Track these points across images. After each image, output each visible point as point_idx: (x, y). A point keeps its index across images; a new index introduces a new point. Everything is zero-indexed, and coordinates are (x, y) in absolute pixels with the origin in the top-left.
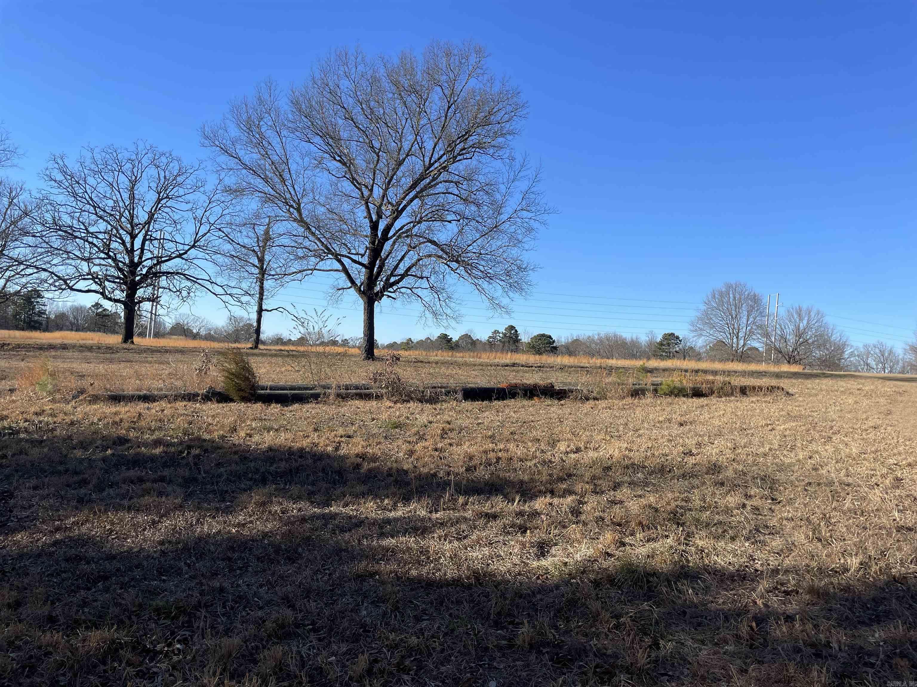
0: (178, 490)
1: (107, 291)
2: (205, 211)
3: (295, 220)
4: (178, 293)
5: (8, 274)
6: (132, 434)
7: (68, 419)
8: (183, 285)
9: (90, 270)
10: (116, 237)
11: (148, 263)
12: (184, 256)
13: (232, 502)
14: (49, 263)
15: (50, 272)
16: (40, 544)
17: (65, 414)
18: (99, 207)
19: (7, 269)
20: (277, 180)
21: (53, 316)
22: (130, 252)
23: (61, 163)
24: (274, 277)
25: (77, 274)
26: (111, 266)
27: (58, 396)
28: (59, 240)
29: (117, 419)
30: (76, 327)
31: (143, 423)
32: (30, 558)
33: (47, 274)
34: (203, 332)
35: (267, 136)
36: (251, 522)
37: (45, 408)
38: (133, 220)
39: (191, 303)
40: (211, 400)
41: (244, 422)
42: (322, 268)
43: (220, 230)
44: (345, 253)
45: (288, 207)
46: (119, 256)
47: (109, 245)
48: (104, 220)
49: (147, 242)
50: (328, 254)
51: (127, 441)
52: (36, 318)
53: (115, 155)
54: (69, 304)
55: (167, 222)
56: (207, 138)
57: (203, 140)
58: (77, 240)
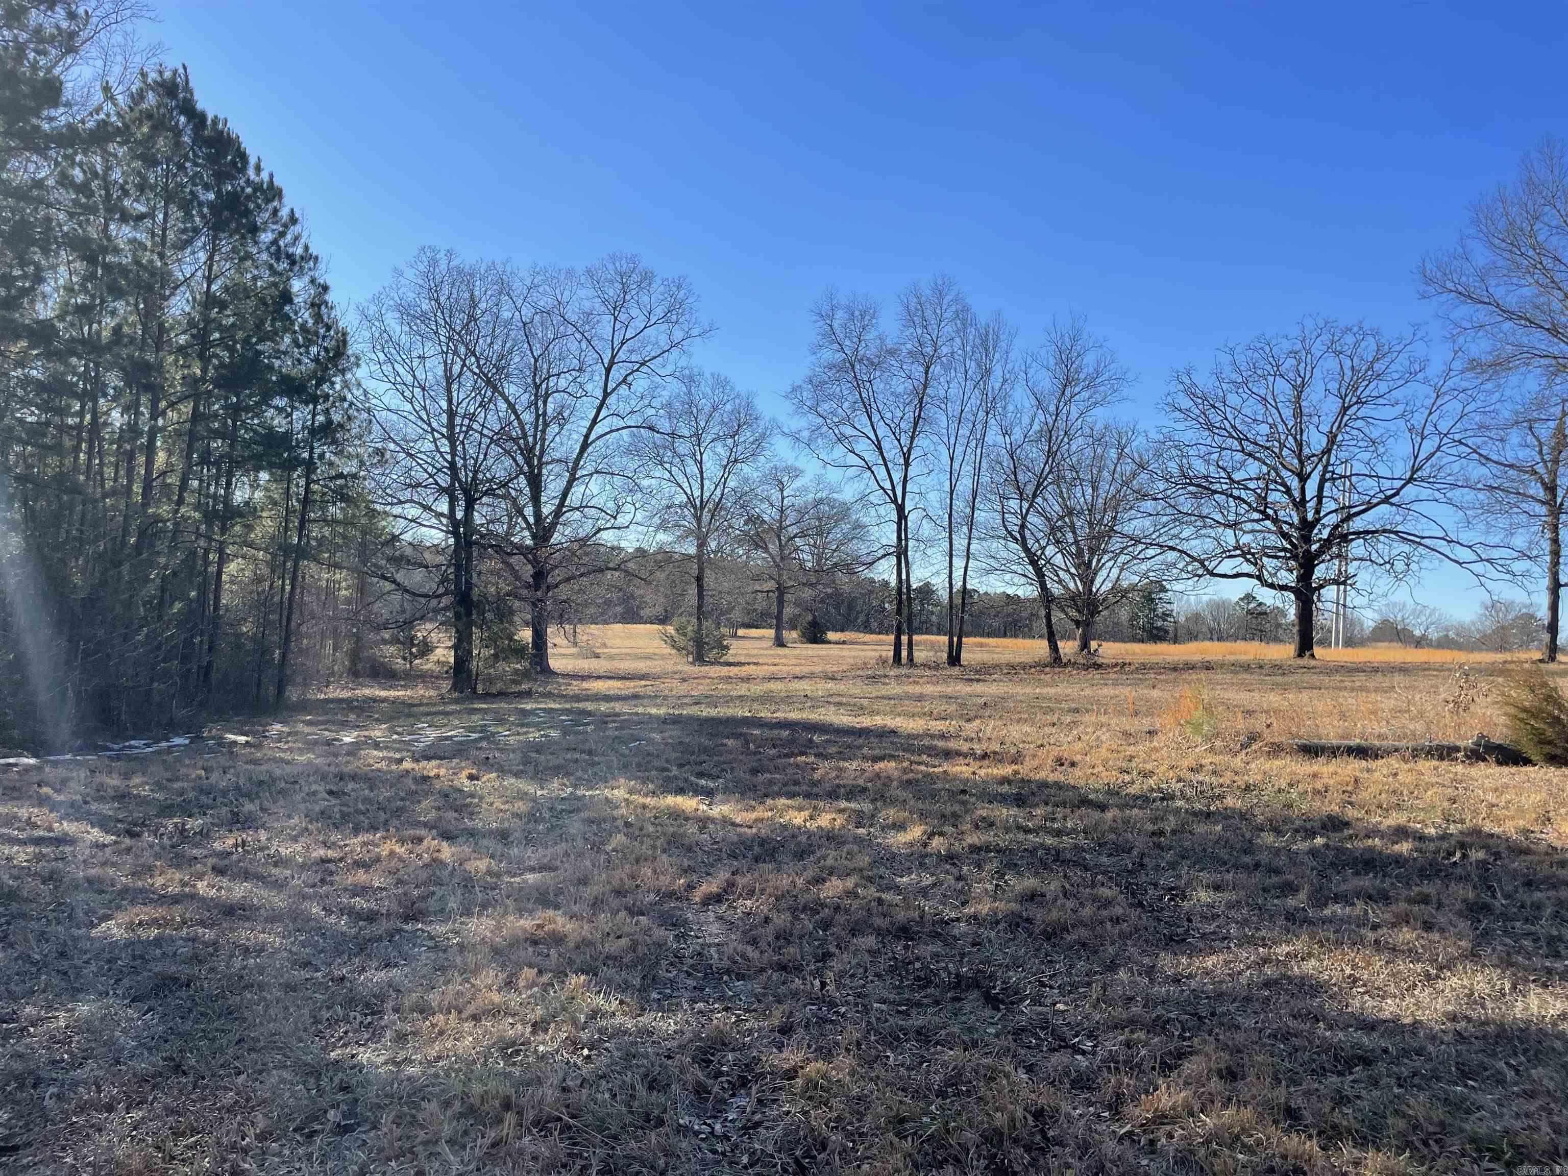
0: (1462, 924)
1: (1265, 573)
2: (1430, 413)
4: (1388, 566)
5: (1122, 559)
6: (1351, 814)
7: (1240, 781)
8: (1395, 552)
9: (1237, 541)
10: (1276, 482)
11: (1333, 519)
12: (1393, 500)
14: (1176, 536)
15: (1179, 551)
16: (1243, 980)
17: (1236, 773)
18: (1247, 439)
19: (1121, 552)
21: (1182, 619)
22: (1300, 504)
23: (1187, 381)
25: (1218, 551)
26: (1270, 531)
27: (1218, 743)
28: (1189, 501)
29: (1319, 786)
30: (1217, 635)
31: (1364, 795)
32: (1234, 1000)
33: (1175, 554)
34: (1434, 635)
35: (1550, 246)
37: (1203, 762)
38: (1301, 450)
39: (1412, 582)
40: (1484, 760)
43: (1460, 442)
46: (1281, 513)
47: (1265, 498)
48: (1255, 458)
49: (1327, 485)
51: (1347, 824)
52: (1159, 624)
53: (1267, 349)
54: (1205, 598)
55: (1361, 444)
56: (1430, 281)
57: (1423, 287)
58: (1216, 496)
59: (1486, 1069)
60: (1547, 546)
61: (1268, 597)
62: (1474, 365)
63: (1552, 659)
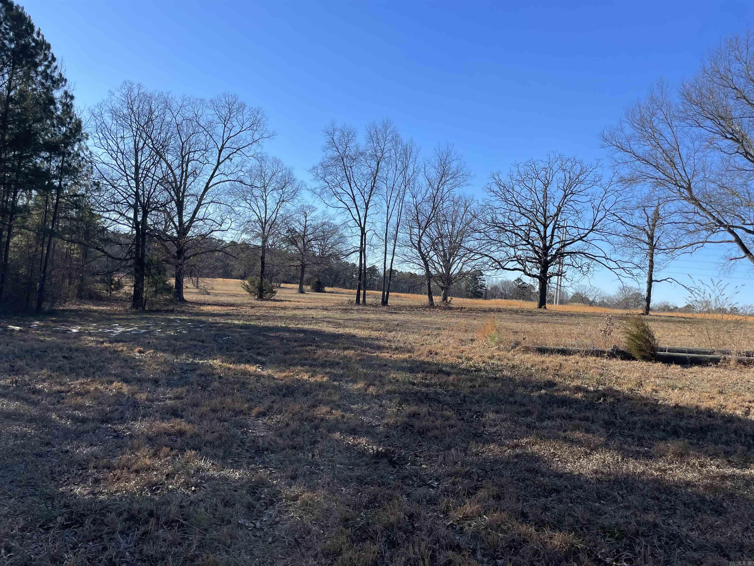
0: (602, 430)
1: (527, 269)
2: (602, 200)
3: (685, 199)
4: (580, 269)
5: (464, 259)
6: (557, 379)
7: (510, 363)
8: (583, 262)
9: (515, 254)
10: (534, 228)
11: (557, 246)
12: (584, 239)
13: (650, 448)
14: (488, 250)
15: (489, 257)
16: (506, 454)
17: (509, 360)
18: (522, 207)
19: (464, 256)
20: (667, 165)
21: (489, 288)
22: (544, 238)
23: (497, 178)
24: (665, 251)
25: (507, 258)
26: (530, 250)
27: (502, 346)
28: (495, 234)
29: (544, 367)
30: (504, 296)
31: (563, 372)
32: (502, 463)
33: (487, 258)
34: (598, 300)
35: (658, 128)
36: (671, 469)
37: (495, 354)
38: (545, 214)
39: (590, 276)
40: (616, 357)
41: (648, 378)
42: (714, 240)
43: (614, 214)
44: (738, 224)
45: (678, 188)
46: (535, 242)
47: (529, 235)
48: (525, 216)
49: (556, 230)
50: (720, 226)
51: (555, 384)
52: (479, 290)
53: (534, 167)
54: (500, 279)
55: (572, 212)
56: (606, 140)
57: (603, 142)
58: (507, 232)
59: (609, 496)
60: (648, 263)
61: (527, 280)
62: (622, 180)
63: (647, 313)
